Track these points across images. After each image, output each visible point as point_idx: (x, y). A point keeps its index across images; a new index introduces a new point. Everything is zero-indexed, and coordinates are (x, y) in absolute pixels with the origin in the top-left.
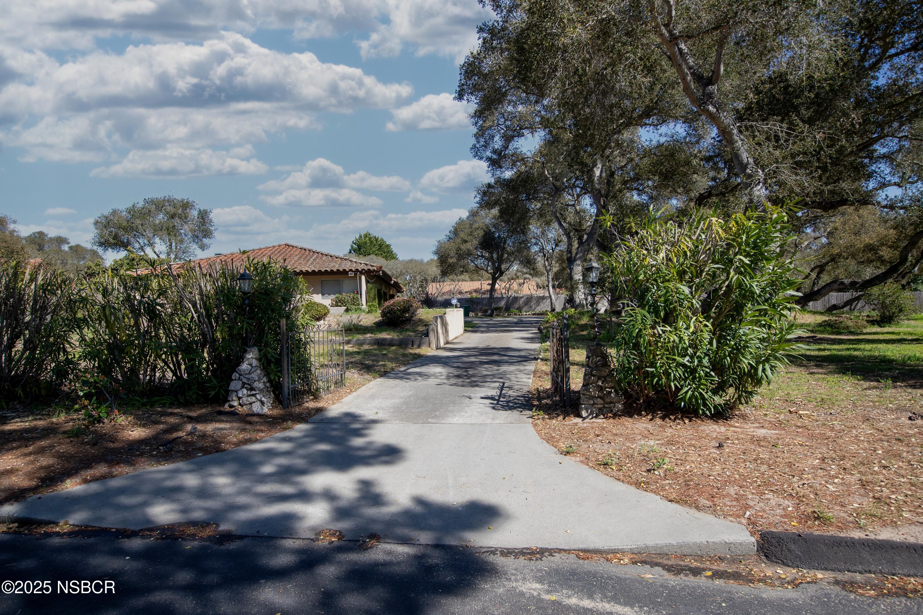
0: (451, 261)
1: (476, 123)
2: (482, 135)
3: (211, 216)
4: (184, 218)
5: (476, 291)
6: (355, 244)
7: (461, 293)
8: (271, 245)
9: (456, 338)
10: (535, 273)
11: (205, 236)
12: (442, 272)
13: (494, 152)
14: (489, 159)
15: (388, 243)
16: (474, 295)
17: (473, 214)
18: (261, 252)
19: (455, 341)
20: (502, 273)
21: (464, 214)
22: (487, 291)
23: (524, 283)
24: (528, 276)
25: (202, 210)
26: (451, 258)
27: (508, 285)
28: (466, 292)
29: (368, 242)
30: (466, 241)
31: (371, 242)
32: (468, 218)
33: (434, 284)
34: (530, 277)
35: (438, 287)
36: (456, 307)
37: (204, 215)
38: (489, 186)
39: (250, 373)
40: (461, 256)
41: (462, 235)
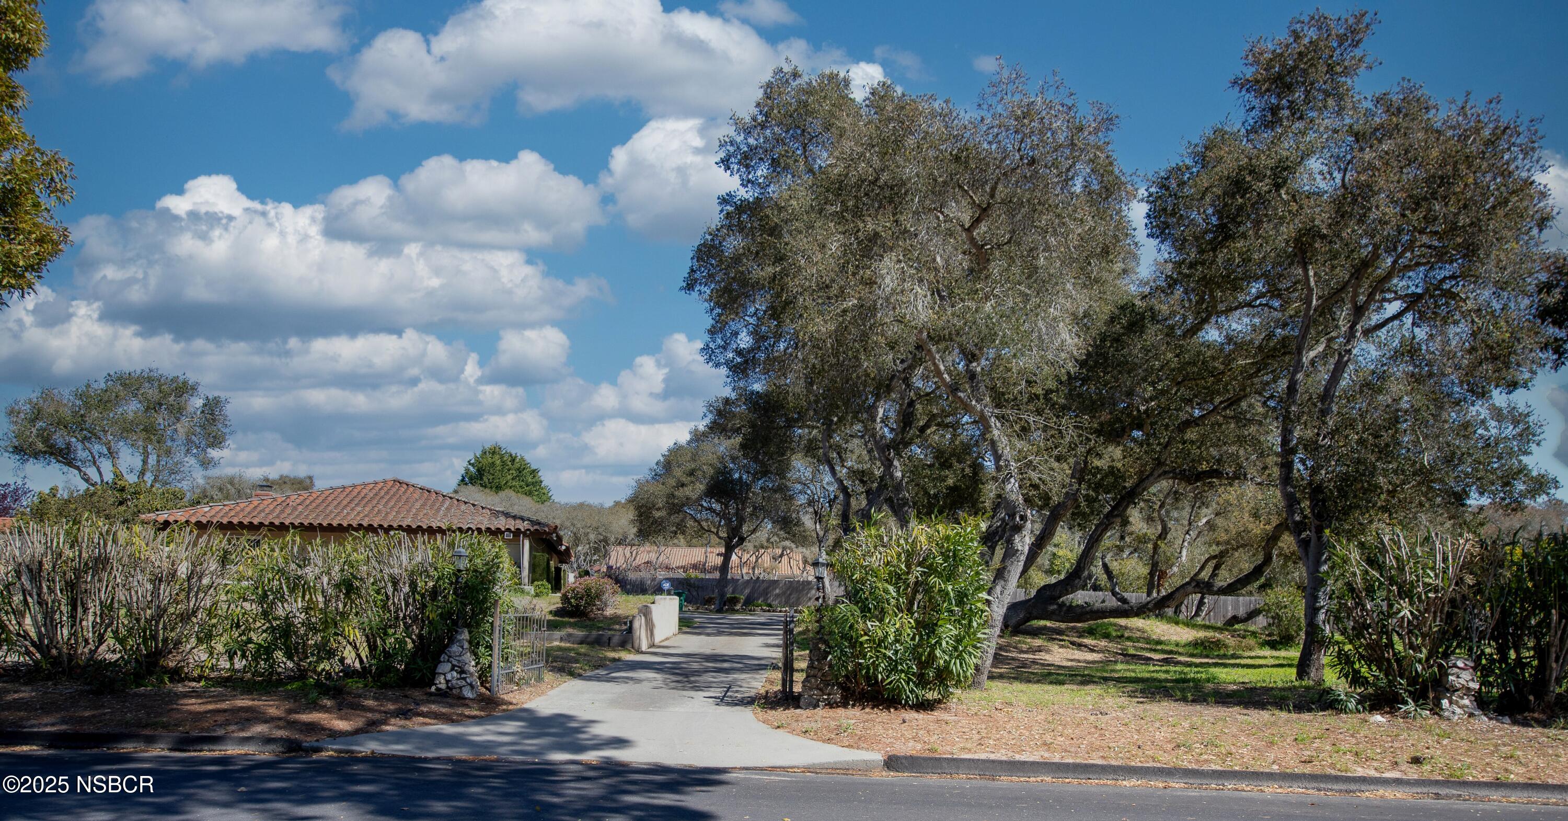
0: (658, 514)
1: (712, 310)
2: (721, 330)
3: (229, 410)
4: (178, 412)
5: (695, 567)
6: (473, 465)
7: (668, 568)
8: (371, 481)
9: (667, 639)
10: (801, 539)
11: (212, 445)
12: (640, 531)
13: (739, 352)
14: (728, 363)
15: (533, 467)
16: (693, 574)
17: (697, 437)
18: (356, 491)
19: (662, 644)
20: (742, 540)
21: (684, 437)
22: (715, 568)
23: (781, 556)
24: (787, 543)
25: (210, 397)
26: (659, 509)
27: (753, 559)
28: (678, 568)
29: (498, 462)
30: (683, 485)
31: (504, 463)
32: (689, 443)
33: (620, 549)
34: (793, 546)
35: (628, 555)
36: (669, 593)
37: (213, 408)
38: (727, 401)
39: (460, 656)
40: (676, 507)
41: (678, 472)
